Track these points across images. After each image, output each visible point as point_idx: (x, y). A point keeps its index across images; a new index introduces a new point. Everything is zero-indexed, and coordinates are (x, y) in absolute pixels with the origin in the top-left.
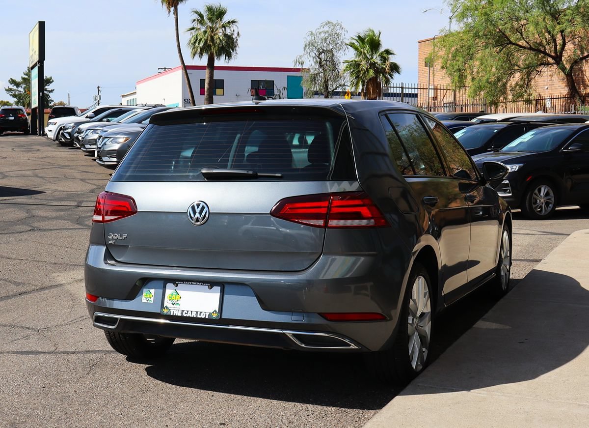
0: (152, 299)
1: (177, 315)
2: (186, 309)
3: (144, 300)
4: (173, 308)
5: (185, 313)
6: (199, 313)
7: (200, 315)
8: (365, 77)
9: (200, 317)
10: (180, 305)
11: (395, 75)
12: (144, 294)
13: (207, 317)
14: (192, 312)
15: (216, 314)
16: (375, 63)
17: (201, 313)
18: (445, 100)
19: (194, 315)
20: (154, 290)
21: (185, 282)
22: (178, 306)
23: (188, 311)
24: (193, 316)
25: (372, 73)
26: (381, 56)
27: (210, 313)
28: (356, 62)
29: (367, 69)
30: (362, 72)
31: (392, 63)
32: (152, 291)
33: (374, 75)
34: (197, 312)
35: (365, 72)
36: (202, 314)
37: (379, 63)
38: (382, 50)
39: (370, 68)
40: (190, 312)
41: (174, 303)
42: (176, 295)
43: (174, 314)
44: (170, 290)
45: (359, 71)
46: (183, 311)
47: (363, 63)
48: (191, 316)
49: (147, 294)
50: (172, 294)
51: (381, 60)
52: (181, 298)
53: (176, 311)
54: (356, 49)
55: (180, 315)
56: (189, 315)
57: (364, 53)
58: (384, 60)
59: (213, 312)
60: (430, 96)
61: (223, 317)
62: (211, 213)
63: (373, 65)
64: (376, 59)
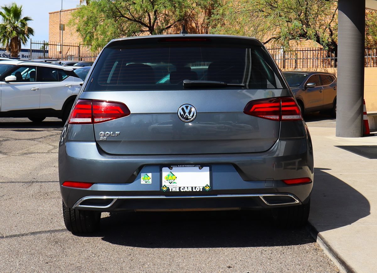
0: (150, 181)
1: (175, 191)
2: (182, 186)
3: (143, 182)
4: (170, 186)
5: (182, 189)
6: (194, 188)
7: (195, 189)
8: (10, 36)
9: (195, 190)
10: (176, 183)
11: (31, 36)
12: (142, 178)
13: (201, 190)
14: (188, 187)
15: (209, 187)
16: (17, 27)
17: (195, 188)
18: (69, 54)
19: (190, 189)
20: (151, 174)
21: (179, 166)
22: (175, 184)
23: (184, 187)
24: (189, 191)
25: (14, 33)
26: (22, 22)
27: (203, 187)
28: (3, 25)
29: (11, 31)
30: (8, 33)
31: (29, 27)
32: (150, 175)
33: (16, 36)
34: (192, 188)
35: (10, 33)
36: (197, 188)
37: (20, 26)
38: (22, 17)
39: (13, 30)
40: (186, 188)
41: (171, 182)
42: (172, 176)
43: (173, 191)
44: (166, 173)
45: (6, 32)
46: (180, 188)
47: (8, 26)
48: (187, 191)
49: (145, 177)
50: (169, 176)
51: (22, 25)
52: (176, 178)
53: (174, 188)
54: (4, 16)
55: (178, 190)
56: (186, 190)
57: (10, 20)
58: (24, 25)
59: (206, 186)
60: (57, 51)
61: (214, 189)
62: (198, 113)
63: (15, 28)
64: (18, 24)
